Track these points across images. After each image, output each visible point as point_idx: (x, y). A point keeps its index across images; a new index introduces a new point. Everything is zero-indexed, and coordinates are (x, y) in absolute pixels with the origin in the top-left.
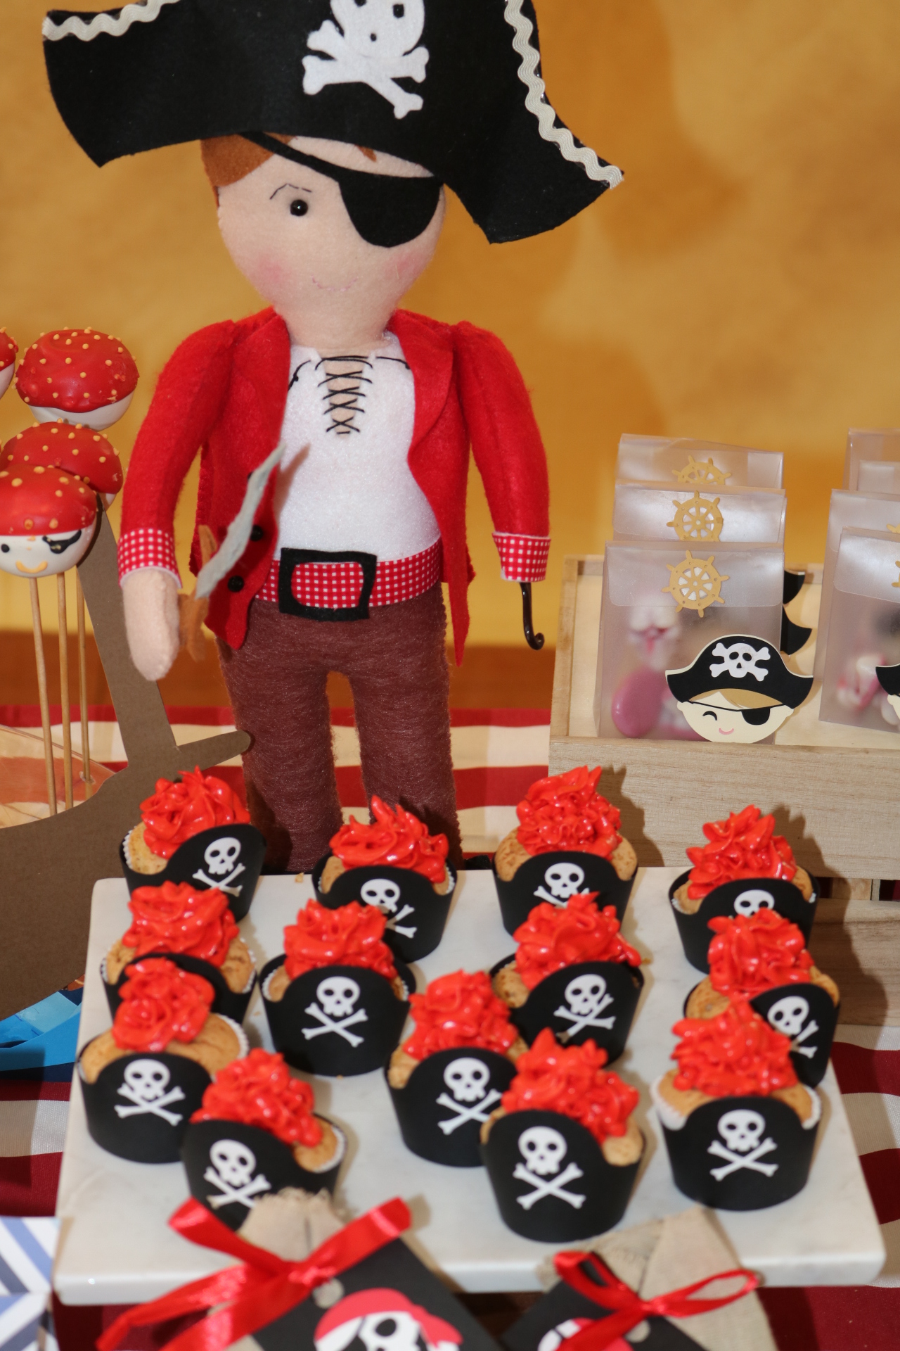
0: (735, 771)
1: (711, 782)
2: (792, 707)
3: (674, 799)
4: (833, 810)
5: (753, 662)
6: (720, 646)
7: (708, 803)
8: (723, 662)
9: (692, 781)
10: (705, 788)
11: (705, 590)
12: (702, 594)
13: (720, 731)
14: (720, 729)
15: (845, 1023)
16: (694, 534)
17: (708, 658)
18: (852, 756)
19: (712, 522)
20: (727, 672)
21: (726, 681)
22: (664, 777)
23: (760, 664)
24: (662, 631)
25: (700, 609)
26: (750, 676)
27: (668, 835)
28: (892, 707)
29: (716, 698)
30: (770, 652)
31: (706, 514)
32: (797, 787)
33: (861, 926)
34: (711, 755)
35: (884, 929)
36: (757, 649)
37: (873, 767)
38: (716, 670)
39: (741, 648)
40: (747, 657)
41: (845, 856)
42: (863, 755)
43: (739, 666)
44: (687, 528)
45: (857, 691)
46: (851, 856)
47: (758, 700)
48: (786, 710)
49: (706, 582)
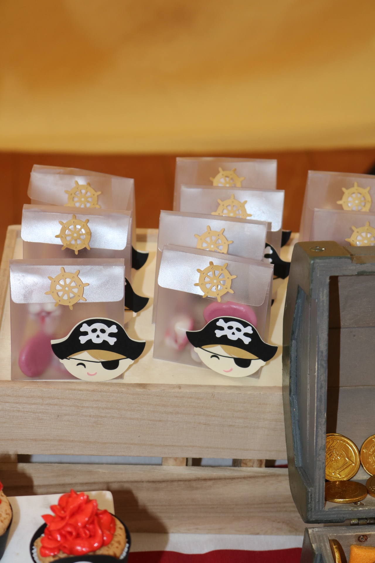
0: (97, 401)
1: (83, 407)
2: (133, 359)
3: (59, 416)
4: (160, 421)
5: (106, 334)
6: (85, 325)
7: (81, 418)
8: (88, 334)
9: (71, 406)
10: (79, 410)
11: (73, 292)
12: (71, 295)
13: (88, 374)
14: (88, 373)
15: (173, 533)
16: (73, 242)
17: (77, 333)
18: (170, 391)
19: (84, 234)
20: (91, 340)
21: (90, 345)
22: (52, 405)
23: (111, 335)
24: (49, 313)
25: (70, 305)
26: (105, 342)
27: (58, 436)
28: (197, 354)
29: (84, 355)
30: (117, 328)
31: (80, 230)
32: (136, 409)
33: (180, 483)
34: (81, 392)
35: (194, 484)
36: (109, 326)
37: (184, 397)
38: (83, 340)
39: (98, 326)
40: (103, 331)
41: (168, 445)
42: (177, 390)
43: (98, 336)
44: (68, 238)
45: (176, 341)
46: (172, 445)
47: (112, 356)
48: (129, 361)
49: (74, 287)
